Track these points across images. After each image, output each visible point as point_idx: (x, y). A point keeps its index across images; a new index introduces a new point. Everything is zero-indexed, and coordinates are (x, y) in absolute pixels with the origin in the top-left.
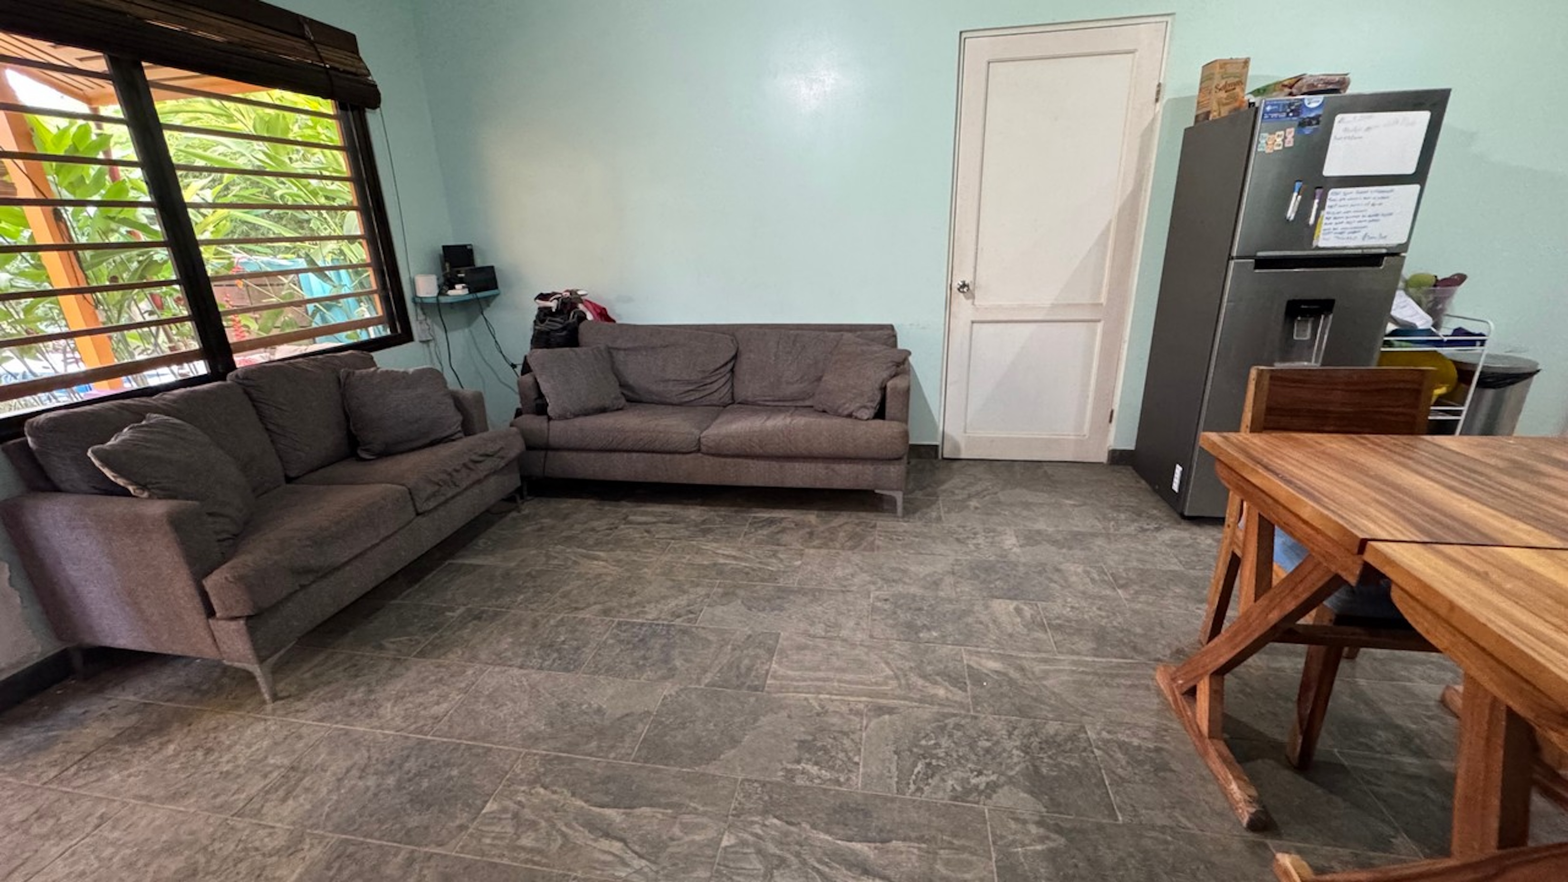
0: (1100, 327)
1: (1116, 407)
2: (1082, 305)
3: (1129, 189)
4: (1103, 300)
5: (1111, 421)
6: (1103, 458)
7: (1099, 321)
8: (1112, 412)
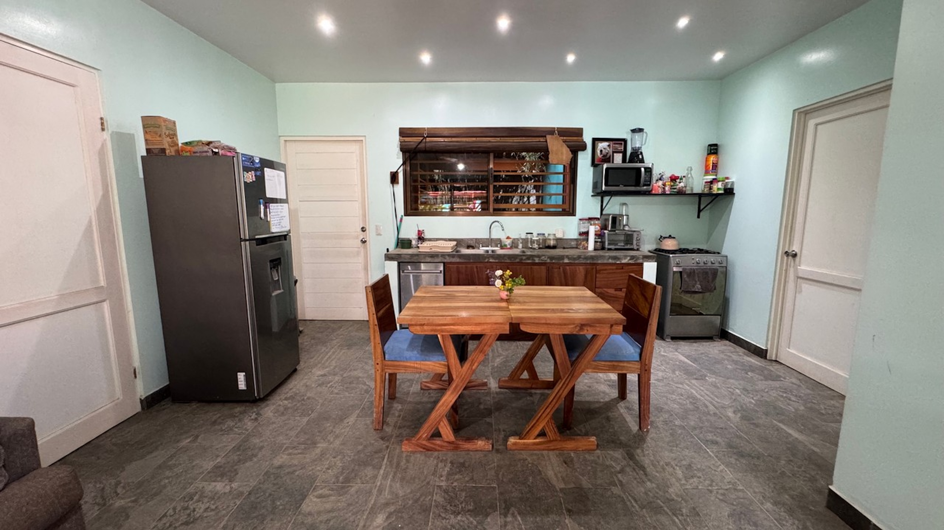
0: (106, 306)
1: (137, 364)
2: (88, 290)
3: (101, 193)
4: (103, 283)
5: (136, 377)
6: (139, 409)
7: (104, 301)
8: (135, 370)
